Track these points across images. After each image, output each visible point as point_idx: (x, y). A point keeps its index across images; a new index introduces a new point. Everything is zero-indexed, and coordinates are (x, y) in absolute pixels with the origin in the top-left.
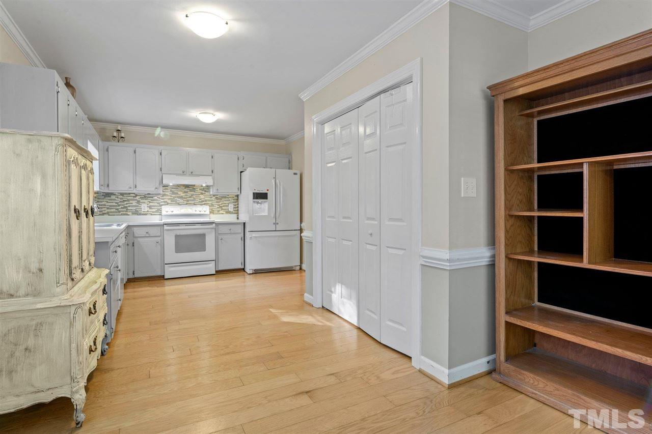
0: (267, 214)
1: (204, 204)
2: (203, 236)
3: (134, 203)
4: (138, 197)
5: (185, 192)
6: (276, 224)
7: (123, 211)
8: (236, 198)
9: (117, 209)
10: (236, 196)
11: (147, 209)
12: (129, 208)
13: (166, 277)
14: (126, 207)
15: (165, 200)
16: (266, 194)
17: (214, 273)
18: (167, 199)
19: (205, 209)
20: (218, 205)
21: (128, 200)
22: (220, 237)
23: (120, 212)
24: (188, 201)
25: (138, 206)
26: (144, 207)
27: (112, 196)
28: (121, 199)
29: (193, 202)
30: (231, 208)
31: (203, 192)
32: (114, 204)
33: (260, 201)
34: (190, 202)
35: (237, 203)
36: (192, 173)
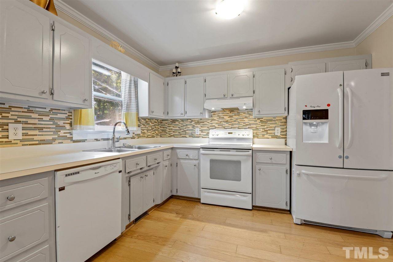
0: (326, 141)
1: (249, 128)
2: (239, 162)
3: (191, 128)
4: (193, 122)
5: (230, 117)
6: (343, 157)
7: (183, 134)
8: (284, 120)
9: (179, 133)
10: (284, 118)
11: (199, 133)
12: (187, 132)
13: (202, 201)
14: (185, 131)
15: (213, 124)
16: (327, 111)
17: (251, 208)
18: (215, 123)
19: (248, 133)
20: (263, 129)
21: (187, 125)
22: (258, 167)
23: (181, 135)
24: (233, 125)
25: (193, 130)
26: (197, 131)
27: (176, 122)
28: (182, 124)
29: (237, 126)
30: (278, 131)
31: (248, 116)
32: (177, 128)
33: (315, 122)
34: (235, 126)
35: (285, 127)
36: (232, 95)
